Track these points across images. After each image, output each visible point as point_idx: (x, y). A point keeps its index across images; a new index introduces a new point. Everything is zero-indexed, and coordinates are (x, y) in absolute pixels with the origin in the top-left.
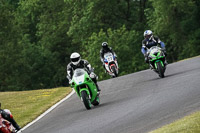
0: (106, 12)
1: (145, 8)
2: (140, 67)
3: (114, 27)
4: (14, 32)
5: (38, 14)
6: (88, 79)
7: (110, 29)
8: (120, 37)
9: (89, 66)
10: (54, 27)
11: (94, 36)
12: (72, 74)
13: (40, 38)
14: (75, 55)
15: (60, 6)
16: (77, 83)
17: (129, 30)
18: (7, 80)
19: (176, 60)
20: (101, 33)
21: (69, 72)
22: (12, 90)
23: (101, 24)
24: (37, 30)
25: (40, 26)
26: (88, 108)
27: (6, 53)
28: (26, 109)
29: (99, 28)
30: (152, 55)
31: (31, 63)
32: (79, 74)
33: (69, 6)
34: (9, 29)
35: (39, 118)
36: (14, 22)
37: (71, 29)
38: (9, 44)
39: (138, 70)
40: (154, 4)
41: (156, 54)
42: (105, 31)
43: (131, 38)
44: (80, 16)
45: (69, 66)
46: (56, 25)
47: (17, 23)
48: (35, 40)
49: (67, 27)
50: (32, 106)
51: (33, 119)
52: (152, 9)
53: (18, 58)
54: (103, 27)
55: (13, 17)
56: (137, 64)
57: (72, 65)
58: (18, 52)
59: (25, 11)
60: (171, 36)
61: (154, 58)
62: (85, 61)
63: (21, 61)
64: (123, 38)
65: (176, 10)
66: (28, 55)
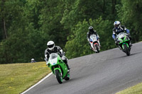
0: (88, 7)
1: (116, 4)
2: (112, 46)
3: (94, 18)
4: (23, 21)
5: (40, 8)
6: (60, 61)
7: (91, 19)
8: (98, 24)
9: (61, 51)
10: (51, 18)
11: (79, 24)
12: (48, 57)
13: (41, 26)
14: (51, 43)
15: (55, 3)
16: (52, 64)
17: (104, 19)
18: (17, 55)
19: (138, 41)
20: (85, 22)
21: (46, 56)
22: (21, 62)
23: (85, 16)
24: (39, 19)
25: (41, 16)
26: (60, 82)
27: (17, 36)
28: (30, 75)
29: (83, 18)
30: (120, 39)
31: (35, 43)
32: (53, 57)
33: (62, 3)
34: (19, 19)
35: (40, 82)
36: (22, 14)
37: (63, 19)
38: (19, 30)
39: (111, 48)
40: (122, 2)
41: (123, 39)
42: (87, 20)
43: (106, 25)
44: (70, 10)
45: (46, 51)
46: (53, 16)
47: (25, 15)
48: (37, 26)
49: (60, 17)
50: (35, 73)
51: (36, 83)
52: (121, 5)
53: (26, 40)
54: (86, 18)
55: (22, 11)
56: (110, 44)
57: (48, 50)
58: (25, 35)
59: (30, 6)
60: (134, 24)
61: (121, 41)
62: (58, 47)
63: (28, 41)
64: (100, 25)
65: (138, 6)
66: (33, 38)
